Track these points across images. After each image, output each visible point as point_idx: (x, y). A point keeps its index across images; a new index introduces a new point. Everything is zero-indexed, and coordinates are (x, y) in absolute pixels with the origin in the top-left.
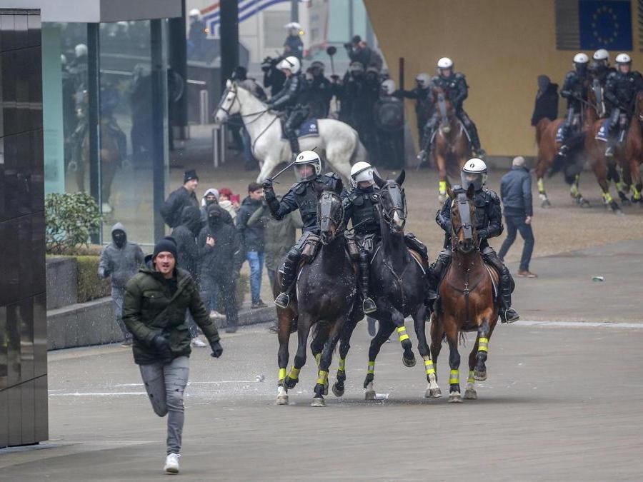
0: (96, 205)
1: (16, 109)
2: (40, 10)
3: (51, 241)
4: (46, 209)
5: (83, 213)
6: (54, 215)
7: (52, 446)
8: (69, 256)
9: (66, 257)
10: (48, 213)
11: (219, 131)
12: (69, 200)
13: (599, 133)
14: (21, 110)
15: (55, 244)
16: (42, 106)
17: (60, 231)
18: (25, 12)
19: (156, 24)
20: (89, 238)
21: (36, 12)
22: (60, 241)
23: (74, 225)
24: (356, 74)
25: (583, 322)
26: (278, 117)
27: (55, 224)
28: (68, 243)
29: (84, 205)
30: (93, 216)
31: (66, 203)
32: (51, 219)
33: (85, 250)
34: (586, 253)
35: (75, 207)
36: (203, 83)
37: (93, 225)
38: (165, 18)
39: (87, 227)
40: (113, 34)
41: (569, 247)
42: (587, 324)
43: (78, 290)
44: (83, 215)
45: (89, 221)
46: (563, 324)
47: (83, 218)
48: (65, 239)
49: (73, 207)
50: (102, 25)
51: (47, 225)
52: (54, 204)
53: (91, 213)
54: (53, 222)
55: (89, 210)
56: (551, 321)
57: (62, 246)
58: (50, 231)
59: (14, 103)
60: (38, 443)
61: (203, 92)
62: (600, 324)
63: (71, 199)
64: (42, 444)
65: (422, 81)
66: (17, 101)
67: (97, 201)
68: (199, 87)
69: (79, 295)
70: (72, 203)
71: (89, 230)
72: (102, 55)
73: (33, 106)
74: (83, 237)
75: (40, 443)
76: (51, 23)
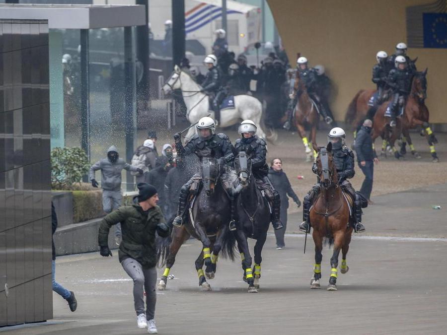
0: (86, 156)
1: (31, 89)
2: (47, 20)
3: (54, 180)
4: (51, 158)
5: (77, 161)
6: (57, 163)
7: (55, 323)
8: (68, 191)
9: (65, 191)
10: (53, 161)
11: (171, 104)
12: (67, 152)
13: (387, 112)
14: (34, 89)
15: (58, 183)
16: (49, 87)
17: (61, 173)
18: (38, 22)
19: (128, 30)
20: (82, 179)
21: (45, 22)
22: (61, 180)
23: (72, 170)
24: (268, 65)
25: (426, 237)
26: (207, 95)
27: (57, 169)
28: (67, 182)
29: (78, 155)
30: (84, 163)
31: (66, 154)
32: (55, 165)
33: (78, 187)
34: (428, 189)
35: (72, 157)
36: (160, 71)
37: (84, 169)
38: (134, 26)
39: (80, 170)
40: (99, 37)
41: (416, 185)
42: (429, 239)
43: (74, 215)
44: (78, 163)
45: (82, 166)
46: (411, 239)
47: (77, 165)
48: (64, 179)
49: (71, 157)
50: (91, 31)
51: (52, 169)
52: (57, 154)
53: (82, 161)
54: (56, 167)
55: (81, 159)
56: (403, 236)
57: (63, 184)
58: (54, 173)
59: (30, 84)
60: (46, 321)
61: (160, 77)
62: (438, 239)
63: (69, 151)
64: (49, 321)
65: (318, 70)
66: (32, 83)
67: (87, 153)
68: (158, 74)
69: (74, 218)
70: (69, 154)
71: (82, 173)
72: (91, 51)
73: (43, 87)
74: (78, 178)
75: (47, 321)
76: (55, 29)
